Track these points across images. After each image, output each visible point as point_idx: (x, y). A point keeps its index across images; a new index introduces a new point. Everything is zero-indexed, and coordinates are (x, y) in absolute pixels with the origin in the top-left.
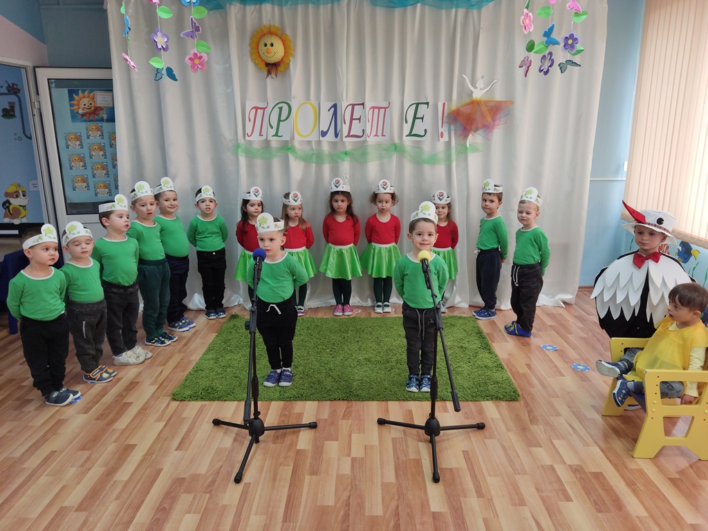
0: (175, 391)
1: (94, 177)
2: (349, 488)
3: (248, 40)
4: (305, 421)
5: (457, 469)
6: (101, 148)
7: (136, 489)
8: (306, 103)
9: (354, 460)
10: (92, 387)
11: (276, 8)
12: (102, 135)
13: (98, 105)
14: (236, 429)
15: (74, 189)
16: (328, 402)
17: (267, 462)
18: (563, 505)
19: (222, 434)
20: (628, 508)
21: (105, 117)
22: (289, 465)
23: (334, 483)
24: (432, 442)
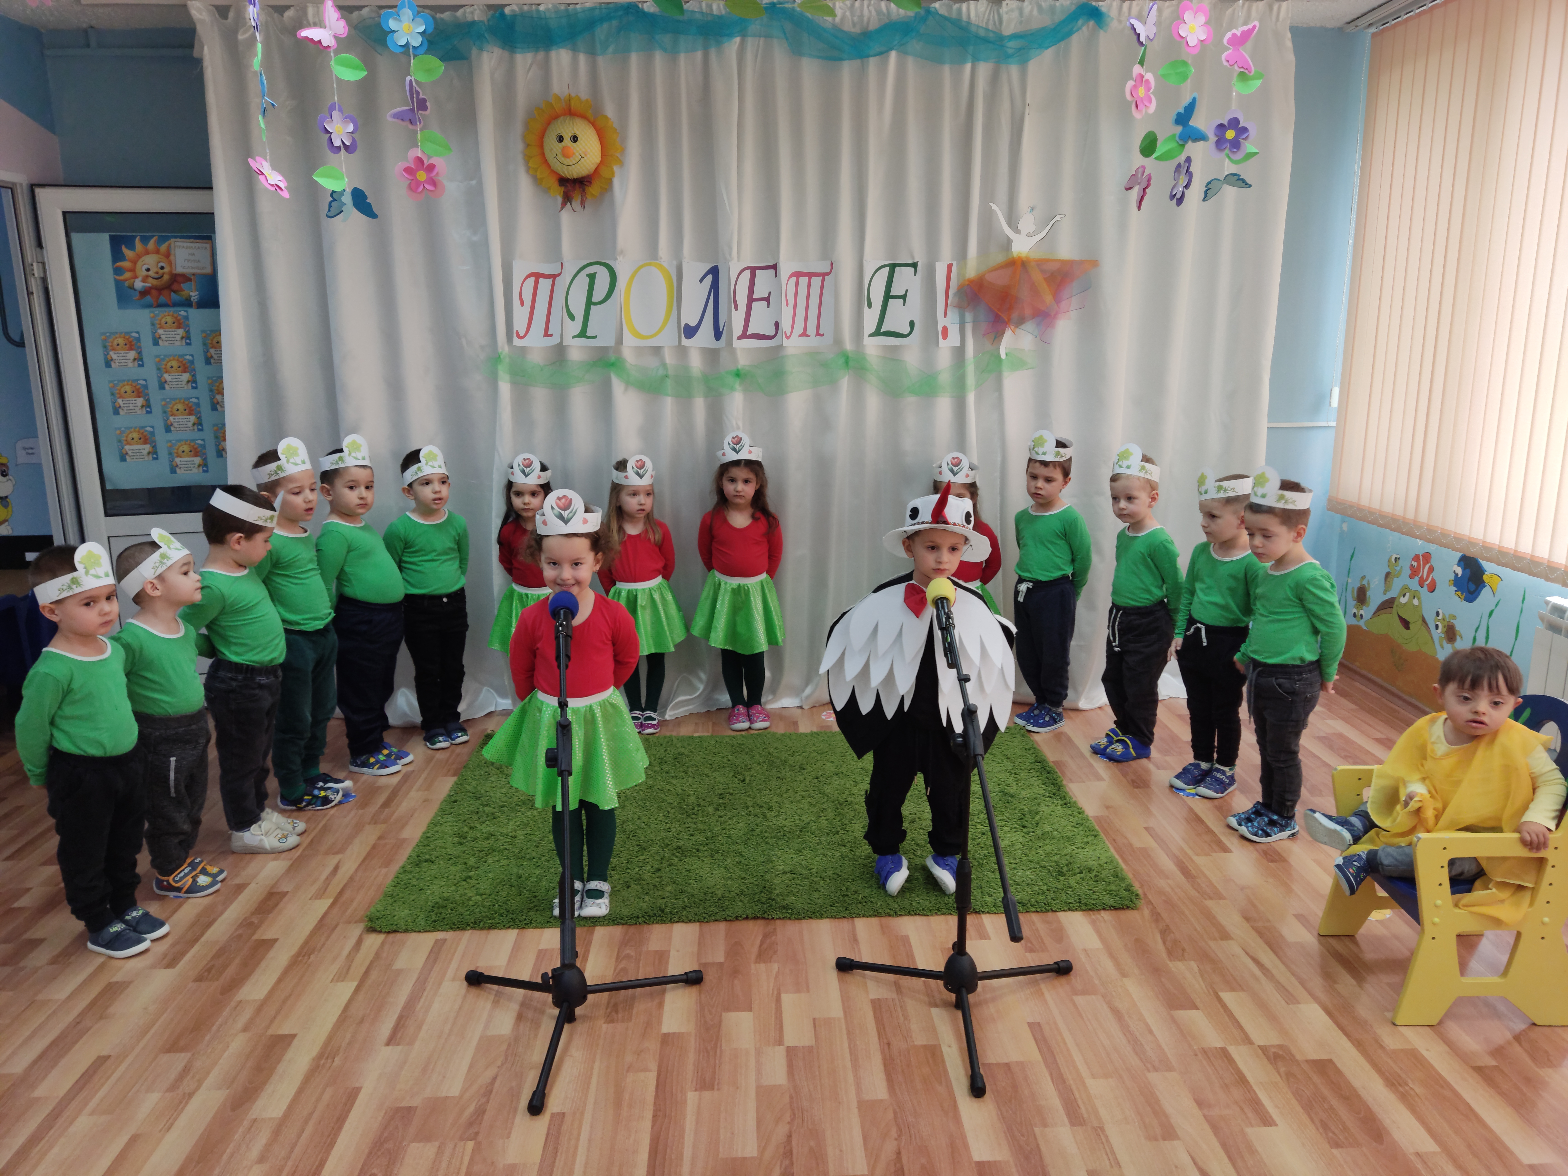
0: (373, 909)
1: (168, 429)
2: (787, 1117)
3: (518, 128)
4: (675, 968)
5: (1021, 1065)
6: (186, 367)
7: (304, 1136)
8: (650, 264)
9: (791, 1052)
10: (180, 906)
11: (582, 58)
12: (187, 337)
13: (179, 270)
14: (520, 992)
15: (123, 458)
16: (722, 926)
17: (597, 1064)
18: (1257, 1134)
19: (489, 1005)
20: (1396, 1135)
21: (194, 295)
22: (646, 1070)
23: (752, 1106)
24: (961, 1005)
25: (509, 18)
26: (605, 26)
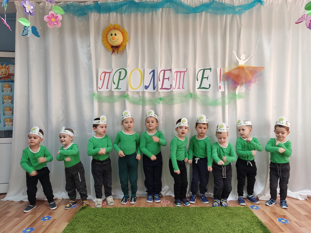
6: (10, 98)
8: (136, 69)
11: (119, 15)
25: (99, 4)
26: (125, 6)
